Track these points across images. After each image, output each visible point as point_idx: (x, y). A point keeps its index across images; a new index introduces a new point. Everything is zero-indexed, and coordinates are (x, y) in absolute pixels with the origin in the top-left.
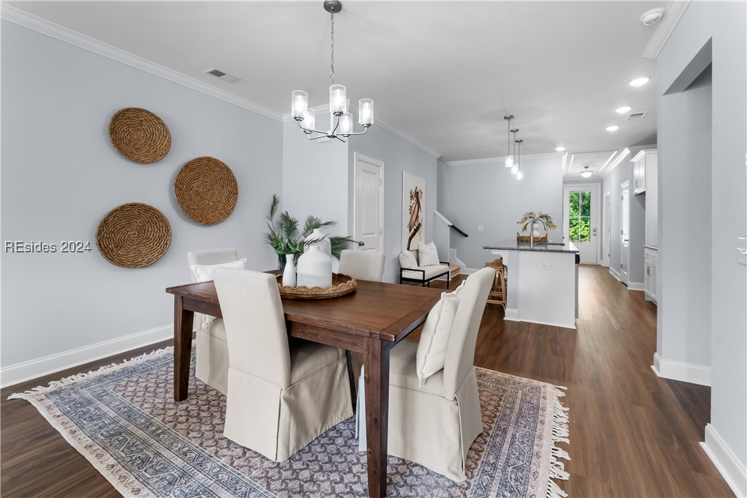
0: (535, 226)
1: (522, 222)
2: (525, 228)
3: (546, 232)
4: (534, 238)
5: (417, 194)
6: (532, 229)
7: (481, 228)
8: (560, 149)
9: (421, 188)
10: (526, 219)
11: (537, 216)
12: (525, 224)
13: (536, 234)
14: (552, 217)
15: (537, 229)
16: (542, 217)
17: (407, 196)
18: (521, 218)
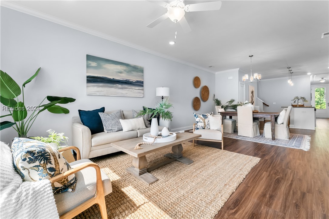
0: (299, 101)
1: (293, 100)
2: (295, 102)
3: (304, 103)
4: (299, 105)
5: (253, 92)
6: (298, 102)
7: (274, 103)
8: (309, 74)
9: (254, 90)
10: (295, 99)
11: (300, 98)
12: (295, 100)
13: (300, 104)
14: (306, 98)
15: (300, 102)
16: (301, 98)
17: (250, 93)
18: (293, 98)
